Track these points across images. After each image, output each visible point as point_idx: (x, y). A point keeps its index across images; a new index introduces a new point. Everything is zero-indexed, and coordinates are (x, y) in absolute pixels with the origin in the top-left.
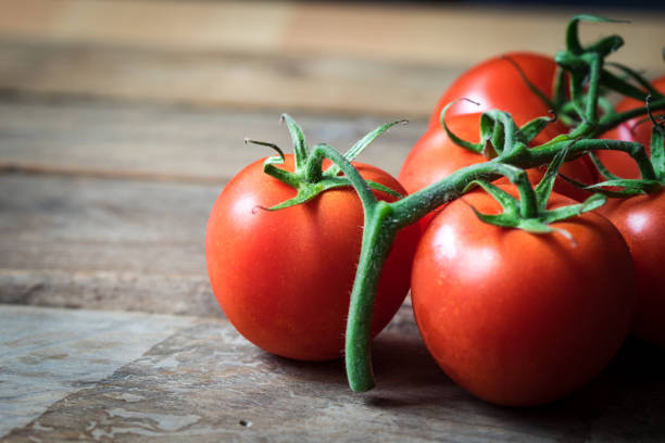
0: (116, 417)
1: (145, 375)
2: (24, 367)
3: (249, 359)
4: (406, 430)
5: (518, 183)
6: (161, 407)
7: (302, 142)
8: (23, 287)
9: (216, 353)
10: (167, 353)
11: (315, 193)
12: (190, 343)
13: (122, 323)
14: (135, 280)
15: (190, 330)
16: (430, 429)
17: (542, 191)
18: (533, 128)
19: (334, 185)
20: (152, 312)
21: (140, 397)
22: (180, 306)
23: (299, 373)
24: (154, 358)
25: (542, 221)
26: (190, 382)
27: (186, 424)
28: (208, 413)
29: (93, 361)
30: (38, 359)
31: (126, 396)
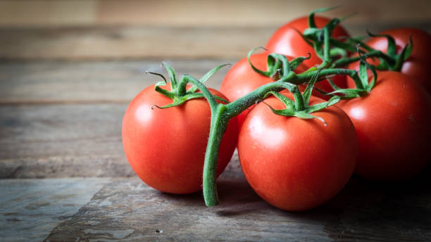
0: (89, 234)
1: (96, 210)
2: (29, 211)
3: (148, 197)
4: (245, 228)
5: (294, 92)
6: (111, 227)
7: (174, 76)
8: (11, 169)
9: (130, 195)
10: (104, 198)
11: (183, 101)
12: (113, 192)
13: (72, 184)
14: (72, 160)
15: (109, 184)
16: (257, 226)
17: (306, 95)
18: (296, 63)
19: (193, 97)
20: (84, 177)
21: (98, 222)
22: (100, 172)
23: (178, 202)
24: (98, 201)
25: (307, 112)
26: (122, 212)
27: (128, 234)
28: (137, 228)
29: (65, 205)
30: (35, 207)
31: (90, 222)
